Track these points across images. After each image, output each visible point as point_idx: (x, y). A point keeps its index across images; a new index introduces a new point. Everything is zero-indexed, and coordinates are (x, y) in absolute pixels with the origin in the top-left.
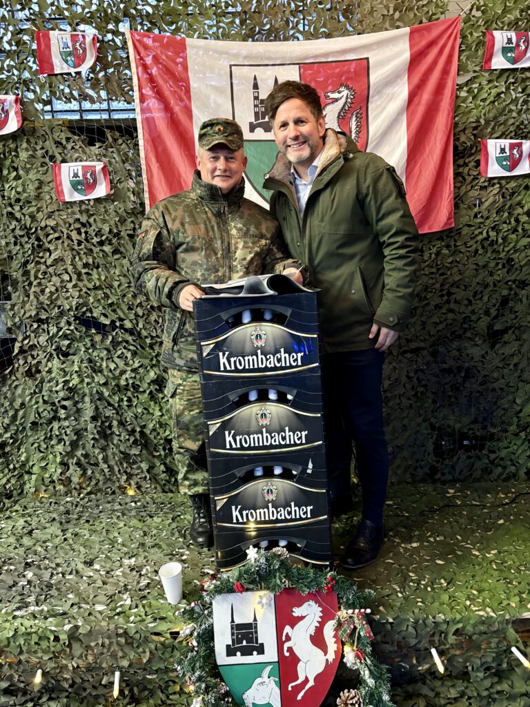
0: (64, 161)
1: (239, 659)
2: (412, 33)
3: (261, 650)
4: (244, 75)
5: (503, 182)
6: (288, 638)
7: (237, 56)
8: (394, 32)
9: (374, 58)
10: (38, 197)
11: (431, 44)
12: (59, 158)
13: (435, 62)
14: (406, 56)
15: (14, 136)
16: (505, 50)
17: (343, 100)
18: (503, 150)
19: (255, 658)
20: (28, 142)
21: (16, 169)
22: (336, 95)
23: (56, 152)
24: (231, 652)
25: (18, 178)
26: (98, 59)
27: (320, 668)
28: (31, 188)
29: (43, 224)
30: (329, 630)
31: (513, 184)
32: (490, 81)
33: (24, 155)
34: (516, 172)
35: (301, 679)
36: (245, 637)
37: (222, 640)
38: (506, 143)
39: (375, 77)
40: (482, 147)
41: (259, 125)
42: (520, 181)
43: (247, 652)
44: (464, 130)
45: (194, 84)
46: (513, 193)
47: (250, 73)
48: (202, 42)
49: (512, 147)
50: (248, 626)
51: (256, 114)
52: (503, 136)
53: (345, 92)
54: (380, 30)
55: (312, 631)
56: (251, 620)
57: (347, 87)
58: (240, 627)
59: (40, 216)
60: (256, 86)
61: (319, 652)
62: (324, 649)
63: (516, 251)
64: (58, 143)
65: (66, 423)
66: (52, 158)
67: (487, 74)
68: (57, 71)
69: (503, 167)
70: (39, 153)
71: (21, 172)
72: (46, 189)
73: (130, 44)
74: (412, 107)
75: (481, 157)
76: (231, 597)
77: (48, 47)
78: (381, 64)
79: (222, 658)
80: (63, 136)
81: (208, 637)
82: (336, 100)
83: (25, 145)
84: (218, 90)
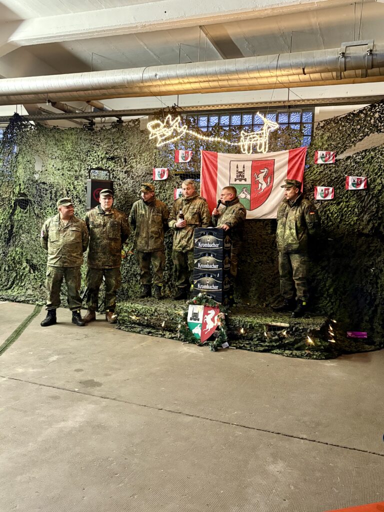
0: (178, 188)
1: (193, 321)
2: (290, 152)
3: (198, 320)
4: (234, 164)
5: (323, 202)
6: (206, 318)
7: (233, 158)
8: (284, 151)
9: (277, 159)
10: (169, 198)
11: (296, 155)
12: (177, 187)
13: (298, 161)
14: (287, 159)
15: (165, 180)
16: (322, 158)
17: (265, 173)
18: (322, 191)
19: (197, 322)
20: (169, 182)
21: (164, 190)
22: (263, 171)
23: (176, 185)
24: (191, 319)
25: (165, 192)
26: (192, 158)
27: (212, 327)
28: (168, 196)
29: (169, 207)
30: (216, 318)
31: (326, 202)
32: (317, 168)
33: (167, 186)
34: (326, 199)
35: (207, 328)
36: (195, 316)
37: (190, 316)
38: (323, 188)
39: (276, 166)
40: (315, 190)
41: (238, 179)
42: (329, 202)
43: (195, 320)
44: (308, 183)
45: (219, 166)
46: (326, 206)
47: (236, 163)
48: (223, 154)
49: (326, 190)
50: (197, 314)
51: (237, 176)
52: (323, 185)
53: (266, 170)
54: (280, 151)
55: (212, 317)
56: (197, 312)
57: (267, 168)
58: (194, 313)
59: (169, 204)
60: (237, 167)
61: (213, 323)
62: (214, 322)
63: (327, 227)
64: (177, 183)
65: (167, 272)
66: (175, 187)
67: (316, 165)
68: (180, 162)
69: (322, 197)
70: (172, 185)
71: (166, 191)
72: (172, 196)
73: (201, 154)
74: (289, 175)
75: (315, 192)
76: (194, 306)
77: (178, 155)
78: (279, 161)
79: (189, 320)
80: (179, 181)
81: (186, 314)
82: (263, 172)
83: (168, 183)
84: (226, 168)
